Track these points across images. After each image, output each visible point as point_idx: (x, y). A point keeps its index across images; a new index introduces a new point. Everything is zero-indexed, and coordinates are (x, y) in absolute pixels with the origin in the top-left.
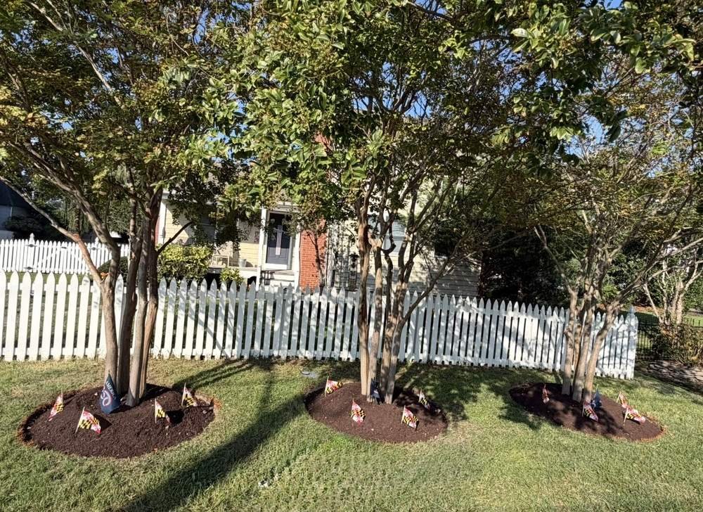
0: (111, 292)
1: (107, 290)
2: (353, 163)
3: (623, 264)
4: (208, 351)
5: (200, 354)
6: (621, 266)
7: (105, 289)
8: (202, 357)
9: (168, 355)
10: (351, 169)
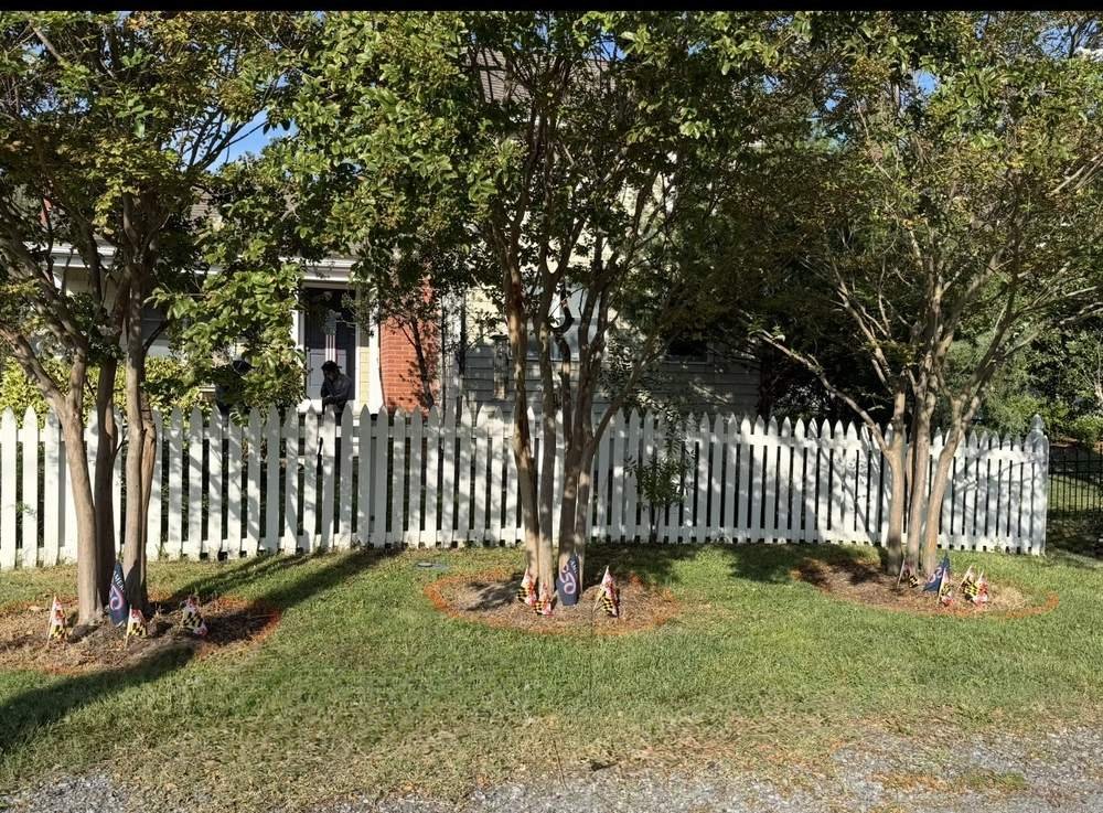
0: (77, 416)
1: (71, 413)
2: (481, 177)
3: (1055, 348)
4: (234, 542)
5: (216, 549)
6: (1053, 353)
7: (66, 412)
8: (222, 556)
9: (156, 553)
10: (479, 183)
